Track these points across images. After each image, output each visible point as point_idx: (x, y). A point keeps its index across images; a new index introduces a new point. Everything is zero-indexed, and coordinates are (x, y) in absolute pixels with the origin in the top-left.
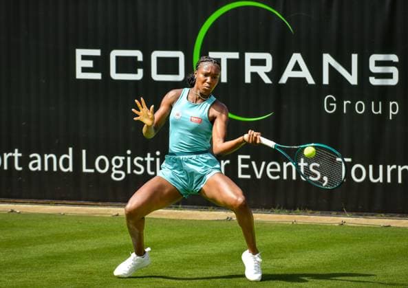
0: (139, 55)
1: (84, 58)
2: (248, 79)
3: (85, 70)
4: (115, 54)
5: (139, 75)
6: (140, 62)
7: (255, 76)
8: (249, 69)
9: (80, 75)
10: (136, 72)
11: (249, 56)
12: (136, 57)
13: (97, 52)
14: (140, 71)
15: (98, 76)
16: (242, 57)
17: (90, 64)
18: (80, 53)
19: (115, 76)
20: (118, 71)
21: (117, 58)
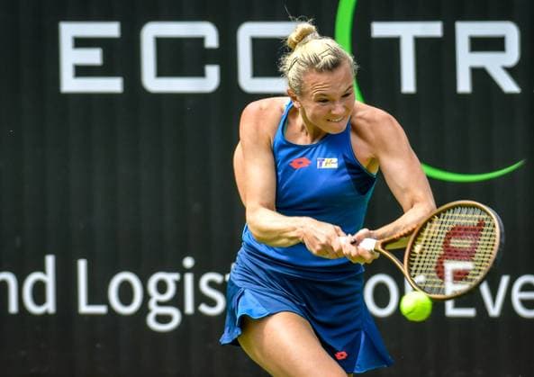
0: (208, 34)
1: (80, 43)
2: (464, 85)
3: (82, 71)
4: (152, 32)
5: (210, 80)
6: (211, 50)
7: (479, 75)
8: (466, 60)
9: (70, 84)
10: (202, 74)
11: (466, 31)
12: (201, 40)
13: (111, 30)
14: (213, 73)
15: (113, 85)
16: (450, 33)
17: (94, 57)
18: (69, 31)
19: (153, 82)
20: (161, 72)
21: (161, 43)
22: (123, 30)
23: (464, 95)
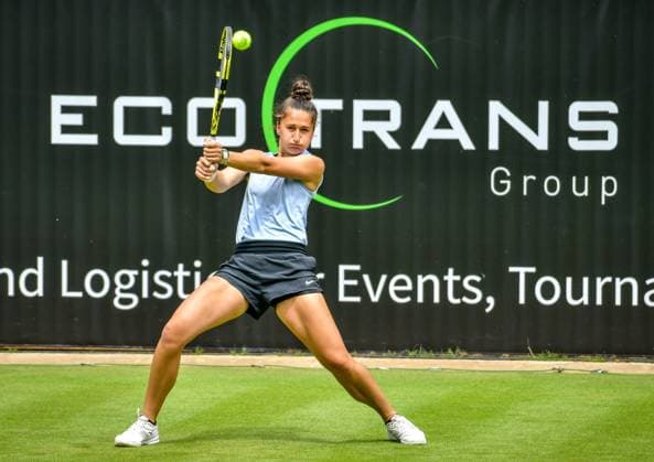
0: (165, 105)
1: (66, 110)
2: (358, 143)
3: (66, 129)
4: (121, 103)
5: (165, 137)
6: (167, 116)
7: (370, 137)
8: (360, 127)
9: (58, 138)
10: (160, 133)
11: (360, 106)
12: (159, 109)
13: (91, 101)
14: (167, 133)
15: (91, 139)
16: (348, 108)
17: (77, 119)
18: (58, 101)
19: (120, 137)
20: (127, 131)
21: (127, 110)
22: (99, 101)
23: (358, 150)
